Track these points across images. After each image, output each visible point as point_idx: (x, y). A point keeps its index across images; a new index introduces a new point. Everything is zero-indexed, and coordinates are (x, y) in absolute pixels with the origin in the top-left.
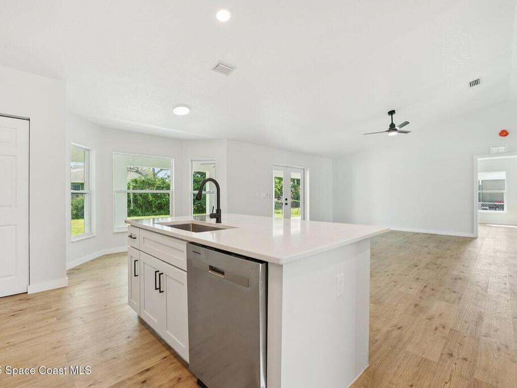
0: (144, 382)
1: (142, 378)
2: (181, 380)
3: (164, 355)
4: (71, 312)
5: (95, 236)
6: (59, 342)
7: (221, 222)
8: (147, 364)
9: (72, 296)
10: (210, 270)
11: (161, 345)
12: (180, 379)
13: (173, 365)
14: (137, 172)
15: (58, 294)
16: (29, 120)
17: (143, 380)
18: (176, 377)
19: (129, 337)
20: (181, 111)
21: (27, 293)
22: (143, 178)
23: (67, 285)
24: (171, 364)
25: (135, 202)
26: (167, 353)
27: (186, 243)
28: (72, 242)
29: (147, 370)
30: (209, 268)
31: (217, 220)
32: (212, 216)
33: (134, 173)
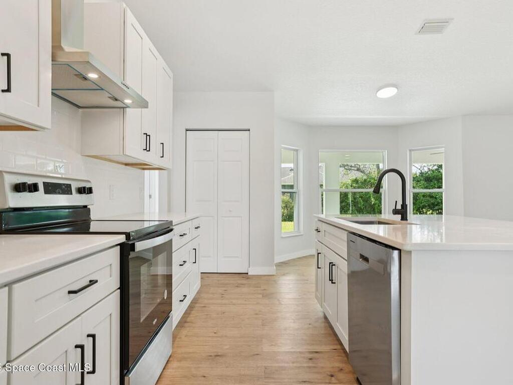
0: (311, 359)
1: (311, 356)
2: (342, 371)
3: (335, 347)
4: (272, 294)
5: (302, 235)
6: (260, 311)
7: (407, 220)
8: (317, 348)
9: (276, 283)
10: (361, 258)
11: (335, 339)
12: (341, 369)
13: (340, 358)
14: (358, 170)
15: (268, 279)
16: (249, 130)
17: (311, 358)
18: (338, 367)
19: (310, 324)
20: (388, 93)
21: (247, 273)
22: (365, 177)
23: (274, 274)
24: (339, 356)
25: (355, 206)
26: (339, 347)
27: (346, 232)
28: (282, 237)
29: (317, 352)
30: (359, 257)
31: (402, 216)
32: (396, 212)
33: (356, 172)
